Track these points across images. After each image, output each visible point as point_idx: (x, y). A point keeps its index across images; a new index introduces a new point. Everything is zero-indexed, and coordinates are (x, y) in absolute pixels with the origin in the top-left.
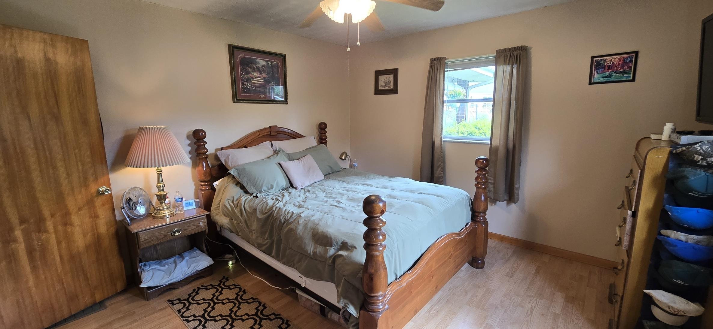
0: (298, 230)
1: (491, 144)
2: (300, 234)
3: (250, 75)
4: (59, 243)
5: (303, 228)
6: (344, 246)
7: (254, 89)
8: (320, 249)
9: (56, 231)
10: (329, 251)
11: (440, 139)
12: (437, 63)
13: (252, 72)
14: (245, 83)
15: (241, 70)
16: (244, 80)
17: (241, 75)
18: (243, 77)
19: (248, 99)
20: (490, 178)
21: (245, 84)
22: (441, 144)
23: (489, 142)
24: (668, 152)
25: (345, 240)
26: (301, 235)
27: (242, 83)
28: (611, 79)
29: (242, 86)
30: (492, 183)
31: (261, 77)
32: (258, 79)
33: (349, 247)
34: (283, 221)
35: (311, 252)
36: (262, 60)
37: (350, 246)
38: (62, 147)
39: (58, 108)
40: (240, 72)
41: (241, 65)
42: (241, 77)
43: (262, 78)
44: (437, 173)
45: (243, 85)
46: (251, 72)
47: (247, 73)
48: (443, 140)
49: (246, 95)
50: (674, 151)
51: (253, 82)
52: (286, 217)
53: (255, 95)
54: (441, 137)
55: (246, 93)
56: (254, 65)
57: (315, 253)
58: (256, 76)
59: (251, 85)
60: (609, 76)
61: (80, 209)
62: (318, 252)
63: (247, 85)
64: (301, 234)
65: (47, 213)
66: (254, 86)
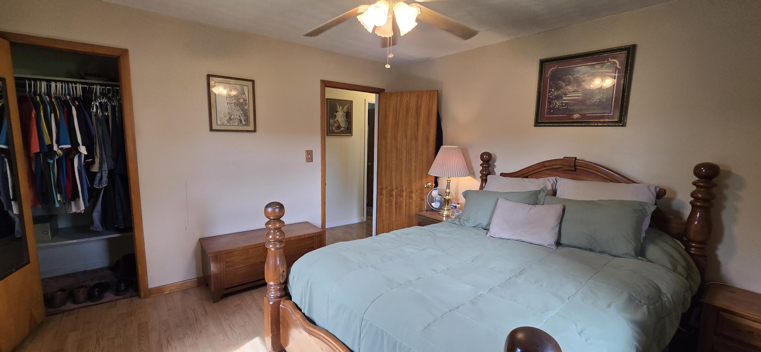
3: (562, 90)
4: (406, 205)
7: (566, 108)
9: (406, 199)
13: (566, 85)
14: (553, 101)
15: (550, 87)
16: (552, 99)
17: (549, 92)
18: (551, 95)
19: (553, 121)
21: (553, 103)
27: (550, 103)
29: (549, 106)
31: (579, 90)
32: (573, 94)
36: (584, 67)
38: (415, 154)
39: (418, 133)
40: (549, 89)
41: (551, 80)
42: (549, 95)
43: (580, 92)
45: (550, 104)
46: (564, 87)
47: (558, 88)
49: (552, 116)
51: (564, 98)
53: (566, 115)
55: (552, 114)
56: (570, 76)
58: (571, 91)
59: (562, 103)
61: (417, 191)
63: (556, 104)
65: (404, 188)
66: (566, 104)
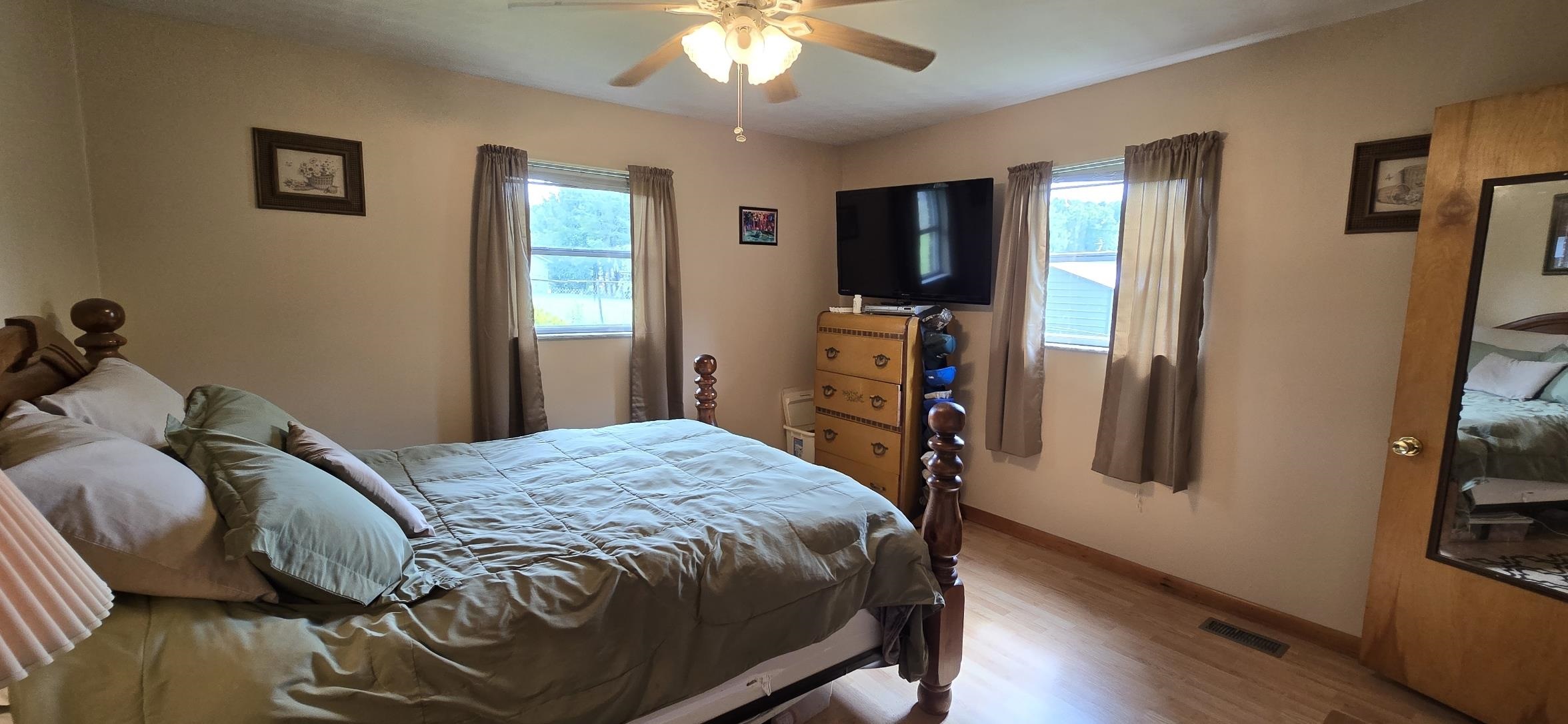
0: (765, 559)
1: (634, 335)
2: (778, 563)
5: (770, 549)
6: (875, 522)
8: (842, 558)
10: (860, 546)
11: (532, 333)
12: (507, 159)
20: (637, 398)
22: (536, 346)
23: (632, 333)
24: (917, 322)
25: (870, 513)
26: (784, 563)
28: (759, 240)
30: (642, 407)
33: (882, 519)
34: (692, 572)
35: (830, 575)
37: (882, 517)
44: (531, 413)
48: (537, 335)
50: (923, 320)
52: (693, 559)
54: (534, 330)
57: (838, 571)
60: (757, 236)
62: (842, 563)
64: (781, 561)
